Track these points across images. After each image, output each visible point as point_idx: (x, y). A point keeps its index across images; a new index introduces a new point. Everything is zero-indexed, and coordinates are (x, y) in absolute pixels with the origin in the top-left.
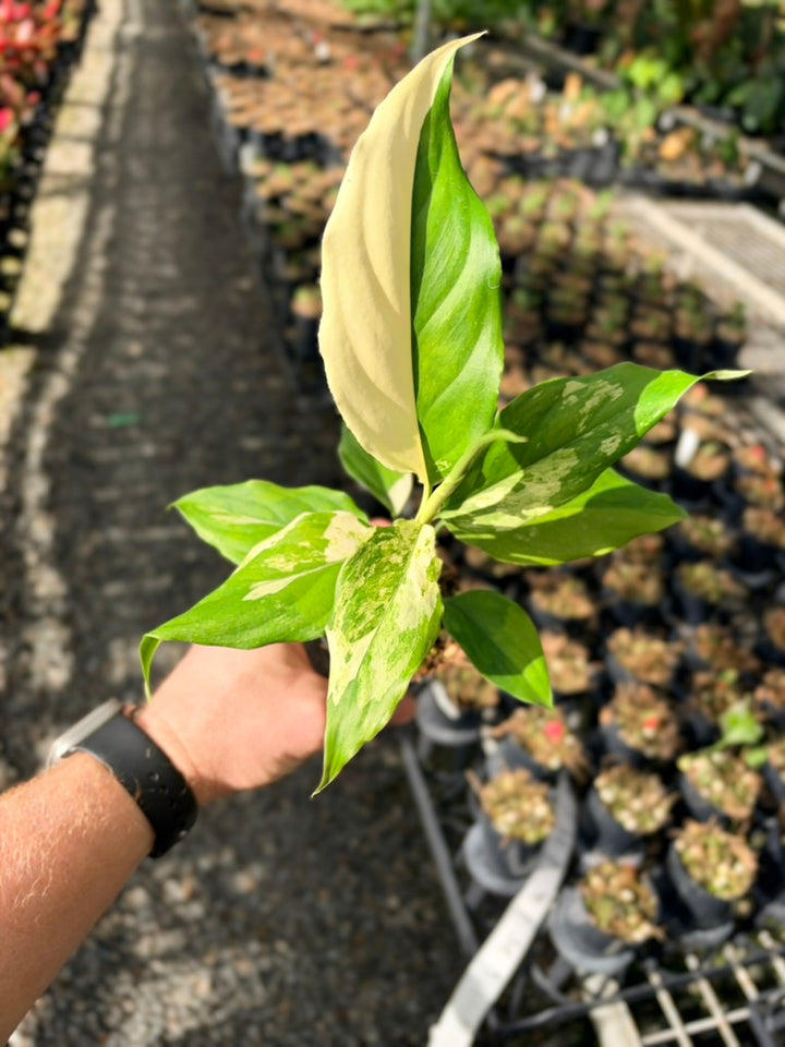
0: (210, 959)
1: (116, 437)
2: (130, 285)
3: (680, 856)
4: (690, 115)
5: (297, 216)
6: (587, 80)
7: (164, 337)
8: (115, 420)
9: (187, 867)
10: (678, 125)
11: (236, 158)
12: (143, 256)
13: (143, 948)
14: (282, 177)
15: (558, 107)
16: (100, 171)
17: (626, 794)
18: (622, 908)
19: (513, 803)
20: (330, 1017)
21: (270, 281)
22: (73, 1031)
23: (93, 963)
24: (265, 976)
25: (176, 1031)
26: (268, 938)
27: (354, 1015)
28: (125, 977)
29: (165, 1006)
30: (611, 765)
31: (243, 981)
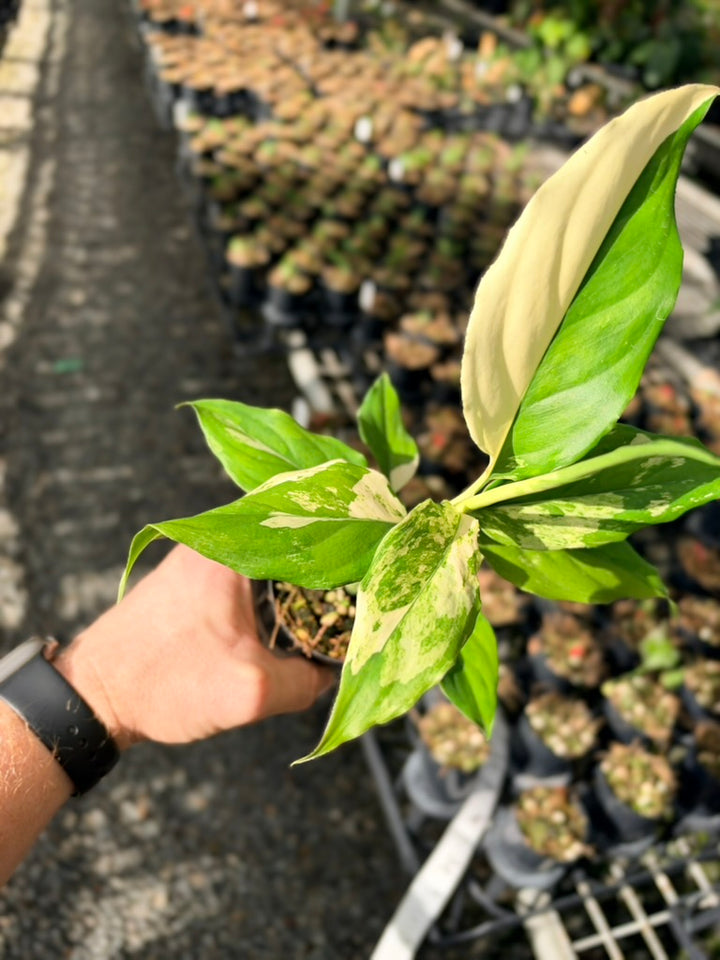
0: (166, 874)
1: (61, 382)
2: (72, 237)
3: (606, 777)
4: (596, 73)
5: (230, 169)
6: (501, 39)
7: (105, 285)
8: (61, 366)
9: (141, 789)
10: (586, 82)
11: (170, 114)
12: (84, 208)
13: (102, 866)
14: (215, 132)
15: (473, 64)
16: (39, 126)
17: (555, 720)
18: (554, 829)
19: (450, 732)
20: (279, 923)
21: (205, 231)
22: (39, 948)
23: (55, 883)
24: (218, 888)
25: (136, 942)
26: (219, 852)
27: (302, 920)
28: (86, 894)
29: (125, 920)
30: (540, 693)
31: (198, 894)
